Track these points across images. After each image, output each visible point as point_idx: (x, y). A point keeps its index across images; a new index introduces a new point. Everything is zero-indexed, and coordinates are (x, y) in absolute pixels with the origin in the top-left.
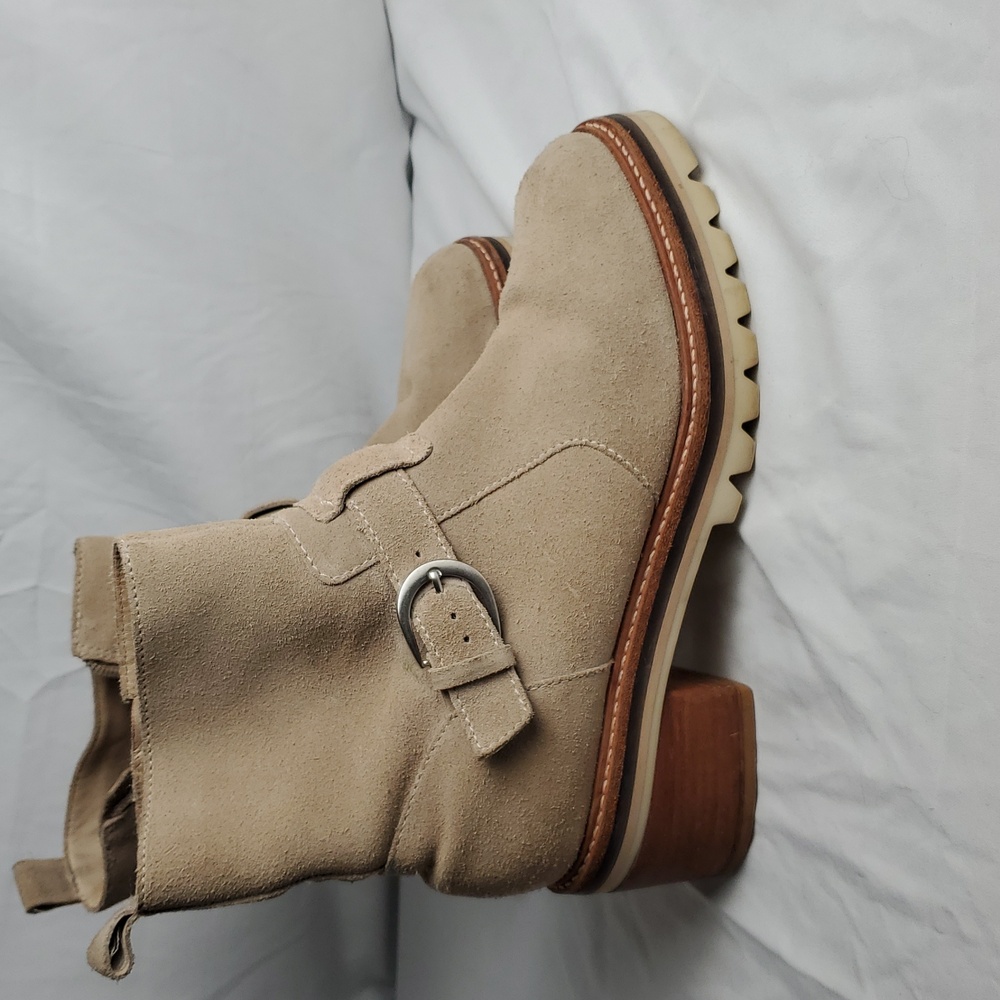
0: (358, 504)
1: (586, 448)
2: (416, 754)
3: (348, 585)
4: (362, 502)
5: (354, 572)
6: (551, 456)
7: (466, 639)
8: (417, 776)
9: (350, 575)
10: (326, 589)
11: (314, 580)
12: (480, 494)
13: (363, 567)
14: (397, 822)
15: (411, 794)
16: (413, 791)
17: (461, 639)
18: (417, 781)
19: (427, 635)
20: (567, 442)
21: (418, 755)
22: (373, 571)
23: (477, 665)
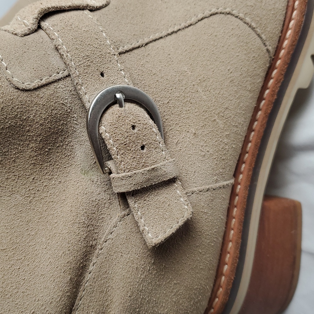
0: (53, 26)
1: (229, 16)
2: (92, 245)
3: (37, 93)
4: (57, 25)
5: (44, 82)
6: (202, 19)
7: (143, 148)
8: (92, 264)
9: (40, 84)
10: (17, 93)
11: (7, 83)
12: (146, 40)
13: (51, 79)
14: (74, 303)
15: (86, 279)
16: (88, 276)
17: (139, 147)
18: (91, 268)
19: (111, 141)
20: (214, 10)
21: (93, 247)
22: (61, 84)
23: (154, 174)
